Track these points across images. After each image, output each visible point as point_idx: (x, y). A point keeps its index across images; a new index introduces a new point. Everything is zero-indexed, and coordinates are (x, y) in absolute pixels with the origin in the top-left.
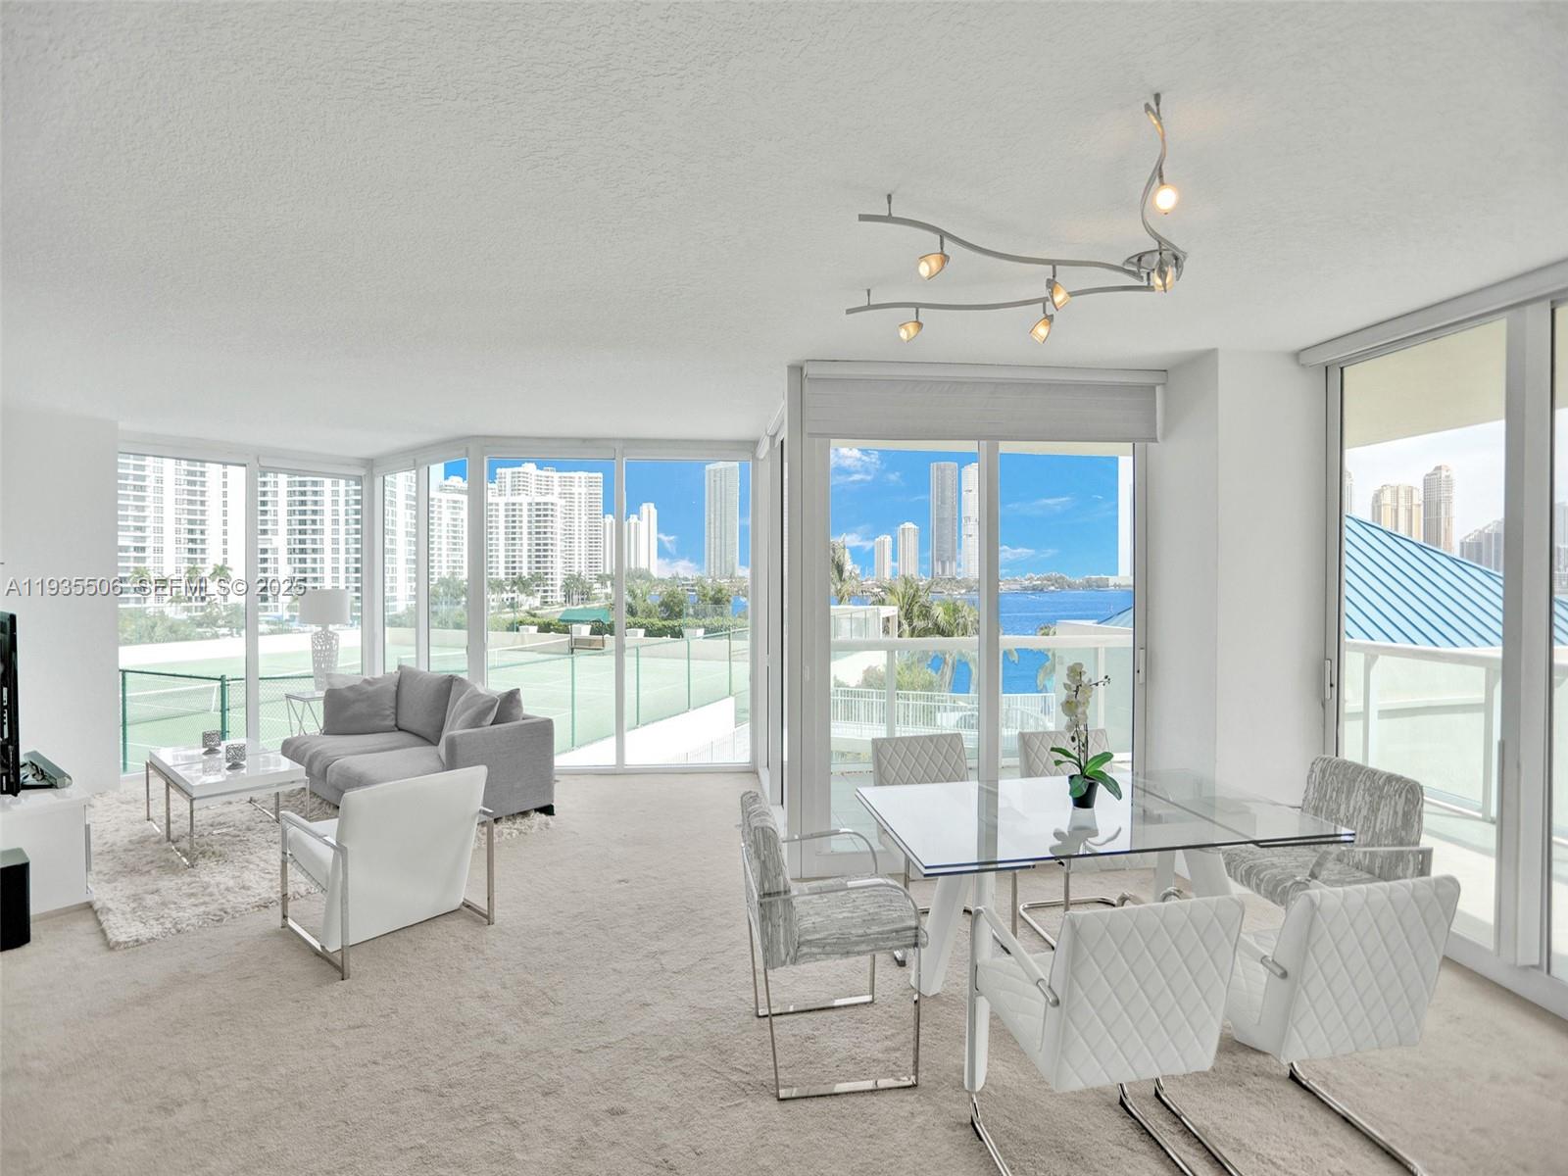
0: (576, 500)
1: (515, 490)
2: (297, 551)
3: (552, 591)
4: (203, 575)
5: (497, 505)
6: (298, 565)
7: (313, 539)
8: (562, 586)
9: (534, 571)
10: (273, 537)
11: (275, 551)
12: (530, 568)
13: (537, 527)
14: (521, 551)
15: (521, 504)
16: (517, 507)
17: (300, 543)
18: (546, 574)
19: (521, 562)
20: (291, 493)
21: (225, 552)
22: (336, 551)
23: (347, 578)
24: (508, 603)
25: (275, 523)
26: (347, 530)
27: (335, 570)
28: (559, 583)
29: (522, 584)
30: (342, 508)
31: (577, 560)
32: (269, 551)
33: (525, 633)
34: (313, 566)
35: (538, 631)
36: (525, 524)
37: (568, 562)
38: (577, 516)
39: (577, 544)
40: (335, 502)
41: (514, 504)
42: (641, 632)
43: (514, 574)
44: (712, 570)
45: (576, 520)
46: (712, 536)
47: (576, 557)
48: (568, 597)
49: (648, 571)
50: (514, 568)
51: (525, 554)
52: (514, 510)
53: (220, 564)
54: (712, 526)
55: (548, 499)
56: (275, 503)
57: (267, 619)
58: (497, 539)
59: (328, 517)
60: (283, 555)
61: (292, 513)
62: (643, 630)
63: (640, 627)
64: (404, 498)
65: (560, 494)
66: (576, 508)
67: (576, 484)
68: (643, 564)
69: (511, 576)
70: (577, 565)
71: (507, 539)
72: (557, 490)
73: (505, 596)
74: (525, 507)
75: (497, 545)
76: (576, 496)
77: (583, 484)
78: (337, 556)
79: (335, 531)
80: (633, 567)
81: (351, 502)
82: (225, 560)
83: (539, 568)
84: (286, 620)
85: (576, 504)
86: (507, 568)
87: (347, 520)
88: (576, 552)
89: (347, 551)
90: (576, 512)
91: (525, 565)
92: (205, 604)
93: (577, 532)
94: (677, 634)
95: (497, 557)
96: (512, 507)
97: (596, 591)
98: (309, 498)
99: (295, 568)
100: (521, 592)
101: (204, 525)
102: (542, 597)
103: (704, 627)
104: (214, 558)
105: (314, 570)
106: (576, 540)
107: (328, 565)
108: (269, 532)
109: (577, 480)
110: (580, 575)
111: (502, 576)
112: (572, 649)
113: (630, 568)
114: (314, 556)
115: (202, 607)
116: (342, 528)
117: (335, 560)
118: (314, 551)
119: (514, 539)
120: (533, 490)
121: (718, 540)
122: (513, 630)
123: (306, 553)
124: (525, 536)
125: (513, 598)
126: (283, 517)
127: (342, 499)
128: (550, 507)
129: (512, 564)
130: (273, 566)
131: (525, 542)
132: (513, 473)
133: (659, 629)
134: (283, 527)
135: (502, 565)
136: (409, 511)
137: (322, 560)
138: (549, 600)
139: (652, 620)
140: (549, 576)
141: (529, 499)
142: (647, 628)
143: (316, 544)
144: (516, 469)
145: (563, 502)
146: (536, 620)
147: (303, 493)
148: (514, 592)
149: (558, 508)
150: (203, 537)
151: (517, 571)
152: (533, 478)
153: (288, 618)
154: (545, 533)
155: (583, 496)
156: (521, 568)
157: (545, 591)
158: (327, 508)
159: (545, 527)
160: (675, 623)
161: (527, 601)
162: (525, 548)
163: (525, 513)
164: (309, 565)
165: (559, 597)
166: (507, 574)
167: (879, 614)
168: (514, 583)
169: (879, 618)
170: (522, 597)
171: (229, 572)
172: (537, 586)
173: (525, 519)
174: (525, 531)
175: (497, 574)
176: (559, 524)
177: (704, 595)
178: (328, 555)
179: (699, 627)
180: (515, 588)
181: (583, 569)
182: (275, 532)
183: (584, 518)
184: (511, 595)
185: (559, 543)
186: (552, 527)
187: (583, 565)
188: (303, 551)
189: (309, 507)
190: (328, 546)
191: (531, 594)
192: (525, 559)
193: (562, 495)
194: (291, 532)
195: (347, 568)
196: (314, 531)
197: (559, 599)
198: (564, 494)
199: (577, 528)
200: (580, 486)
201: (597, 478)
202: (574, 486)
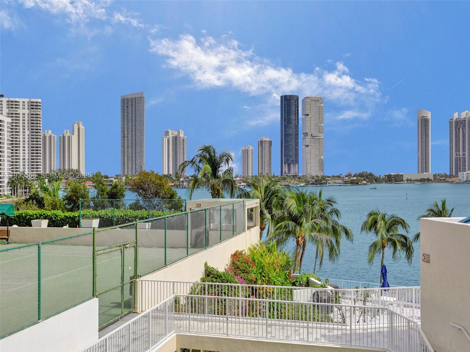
0: (21, 119)
8: (8, 183)
28: (6, 180)
31: (21, 164)
37: (14, 164)
38: (21, 131)
39: (21, 152)
42: (45, 223)
44: (126, 170)
45: (21, 134)
46: (126, 146)
47: (21, 161)
49: (78, 171)
54: (126, 138)
62: (47, 221)
63: (45, 218)
65: (8, 114)
66: (21, 125)
67: (21, 106)
68: (74, 167)
70: (21, 167)
72: (5, 111)
76: (21, 116)
77: (26, 107)
80: (67, 168)
85: (21, 122)
88: (21, 158)
90: (21, 128)
93: (21, 143)
94: (74, 223)
103: (100, 217)
106: (21, 149)
109: (21, 104)
113: (64, 169)
121: (130, 149)
133: (62, 219)
142: (50, 219)
145: (9, 120)
149: (5, 125)
155: (26, 116)
160: (76, 214)
165: (6, 190)
167: (244, 206)
169: (244, 209)
176: (6, 137)
177: (102, 191)
179: (95, 217)
181: (26, 170)
183: (27, 132)
185: (6, 150)
187: (26, 167)
193: (10, 115)
197: (6, 193)
198: (12, 114)
199: (21, 140)
200: (24, 108)
201: (37, 102)
202: (19, 108)
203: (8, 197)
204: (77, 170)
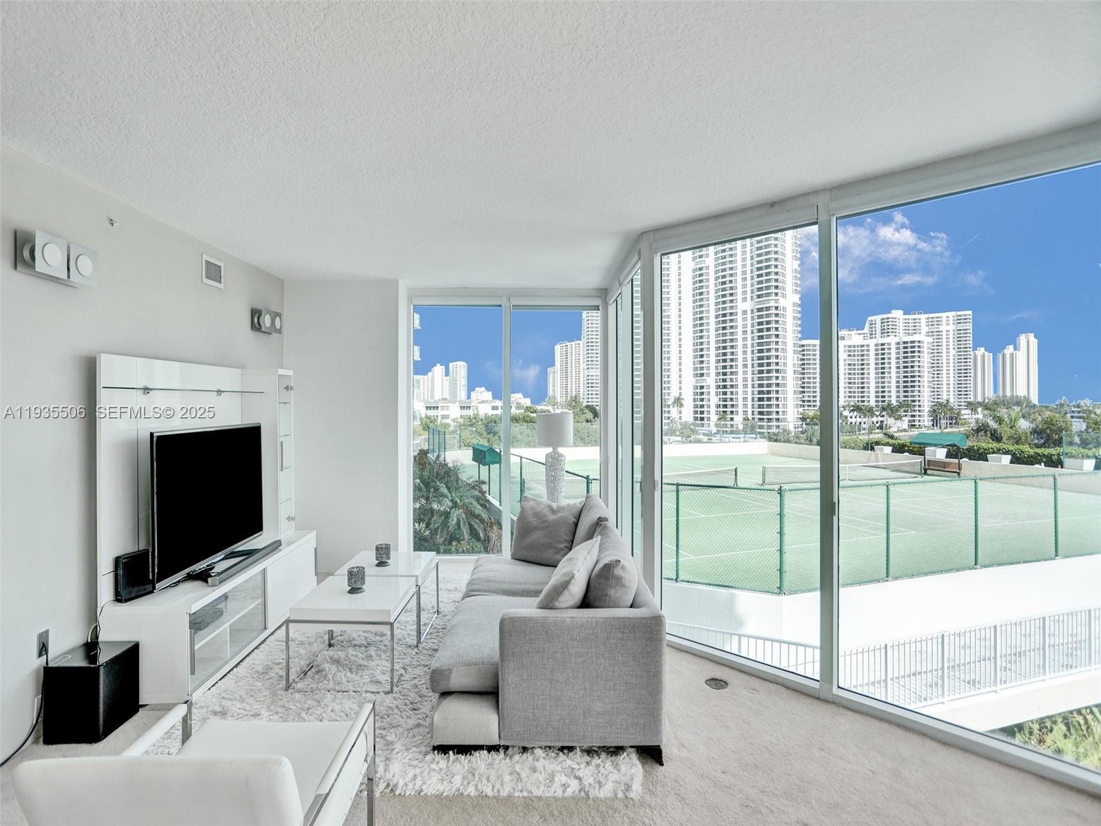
0: (944, 337)
1: (884, 332)
2: (721, 387)
3: (920, 416)
4: (670, 403)
5: (868, 346)
6: (722, 396)
7: (731, 379)
8: (929, 412)
9: (902, 399)
10: (707, 378)
11: (709, 387)
12: (898, 397)
13: (904, 362)
14: (890, 382)
15: (889, 344)
16: (886, 347)
17: (723, 381)
18: (914, 401)
19: (890, 392)
20: (717, 348)
21: (680, 388)
22: (745, 386)
23: (753, 405)
24: (878, 425)
25: (708, 368)
26: (753, 371)
27: (745, 399)
28: (926, 408)
29: (891, 410)
30: (749, 356)
31: (945, 390)
32: (705, 387)
33: (879, 452)
34: (731, 397)
35: (893, 451)
36: (893, 361)
37: (936, 390)
38: (945, 351)
39: (945, 375)
40: (745, 352)
41: (882, 345)
42: (1007, 459)
43: (884, 401)
45: (945, 354)
47: (945, 386)
48: (935, 422)
50: (884, 397)
51: (894, 384)
52: (883, 349)
53: (677, 396)
55: (916, 338)
56: (708, 356)
57: (703, 432)
58: (869, 374)
59: (740, 363)
60: (713, 390)
61: (718, 361)
62: (1010, 457)
63: (1007, 453)
64: (792, 345)
66: (944, 344)
67: (944, 322)
68: (1021, 392)
69: (880, 404)
70: (945, 393)
71: (877, 373)
72: (924, 329)
73: (875, 419)
74: (893, 347)
75: (868, 379)
76: (944, 333)
77: (951, 322)
78: (746, 389)
79: (745, 373)
80: (1008, 394)
81: (755, 351)
82: (680, 394)
83: (907, 396)
84: (715, 433)
85: (944, 340)
86: (877, 397)
87: (753, 364)
89: (753, 386)
90: (944, 347)
91: (894, 394)
92: (669, 421)
93: (945, 365)
94: (1054, 462)
95: (869, 388)
96: (882, 349)
97: (965, 417)
98: (728, 351)
99: (720, 399)
100: (890, 417)
101: (669, 372)
102: (909, 421)
103: (1095, 457)
104: (674, 393)
105: (731, 399)
106: (945, 372)
107: (740, 396)
108: (705, 375)
109: (944, 319)
110: (948, 401)
111: (873, 403)
112: (925, 470)
113: (1005, 396)
114: (731, 390)
115: (668, 423)
116: (750, 370)
117: (745, 393)
118: (732, 386)
119: (883, 373)
120: (901, 332)
122: (868, 450)
123: (726, 388)
124: (894, 370)
125: (882, 422)
126: (713, 365)
127: (749, 350)
128: (917, 344)
129: (881, 393)
130: (707, 397)
131: (894, 375)
132: (882, 319)
133: (1031, 457)
134: (713, 371)
135: (873, 395)
136: (796, 356)
137: (737, 393)
138: (917, 423)
139: (1021, 447)
140: (917, 403)
141: (897, 339)
142: (1014, 455)
143: (733, 382)
144: (885, 316)
145: (930, 339)
146: (891, 441)
147: (725, 348)
148: (883, 416)
149: (925, 345)
150: (668, 380)
151: (886, 399)
152: (901, 321)
153: (716, 431)
154: (912, 367)
155: (951, 333)
156: (890, 396)
157: (914, 416)
158: (740, 357)
159: (913, 362)
160: (1054, 451)
161: (895, 424)
162: (894, 380)
163: (893, 351)
164: (729, 396)
165: (927, 420)
166: (877, 401)
168: (884, 409)
170: (891, 421)
171: (682, 401)
172: (905, 412)
173: (893, 356)
174: (893, 365)
175: (869, 401)
176: (926, 359)
178: (740, 389)
179: (1087, 457)
180: (884, 413)
181: (952, 397)
182: (708, 375)
183: (952, 352)
184: (882, 419)
185: (926, 374)
186: (919, 361)
187: (952, 393)
188: (725, 387)
189: (729, 357)
190: (740, 383)
191: (899, 418)
192: (894, 389)
193: (928, 334)
194: (718, 374)
195: (753, 398)
196: (732, 373)
197: (926, 424)
198: (932, 332)
199: (945, 361)
200: (948, 324)
201: (966, 315)
202: (942, 325)
203: (928, 427)
204: (1025, 397)
